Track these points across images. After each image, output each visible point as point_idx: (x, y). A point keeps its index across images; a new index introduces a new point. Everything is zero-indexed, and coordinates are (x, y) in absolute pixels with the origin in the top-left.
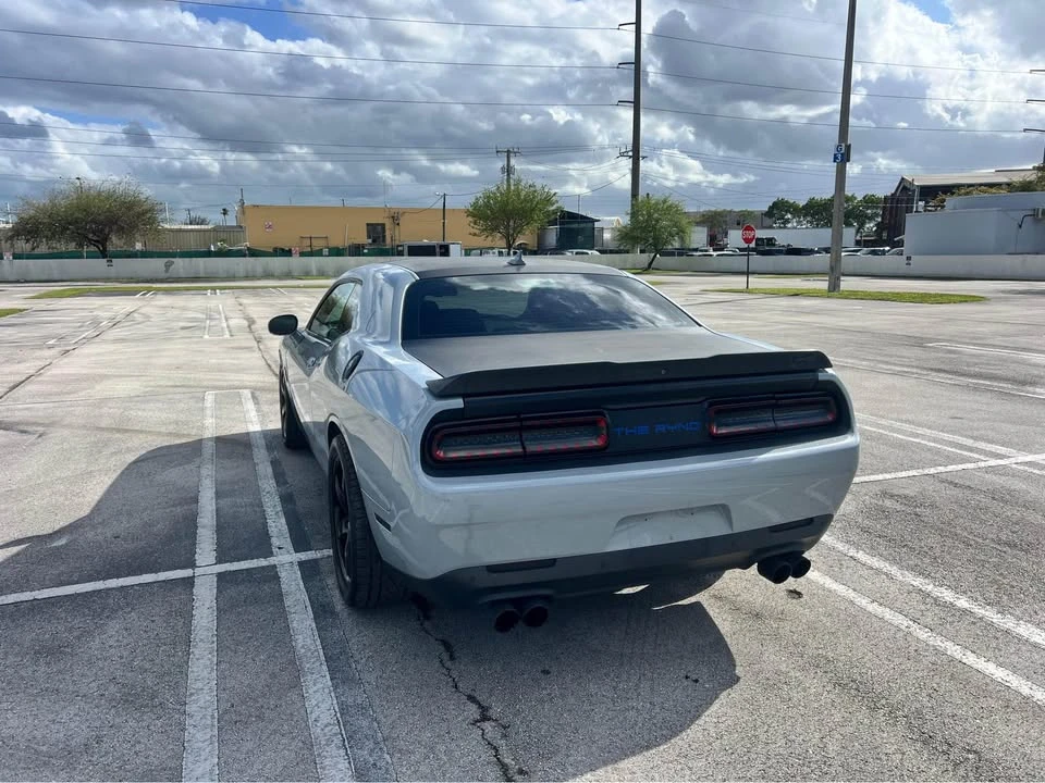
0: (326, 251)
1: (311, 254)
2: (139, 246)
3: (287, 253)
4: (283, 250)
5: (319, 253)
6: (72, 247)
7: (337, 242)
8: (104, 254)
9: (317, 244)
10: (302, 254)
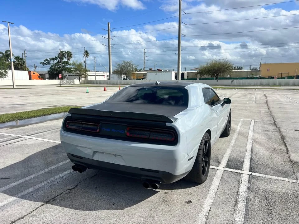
0: (286, 77)
1: (281, 78)
2: (228, 76)
3: (272, 78)
4: (271, 77)
5: (284, 78)
8: (217, 78)
10: (278, 79)
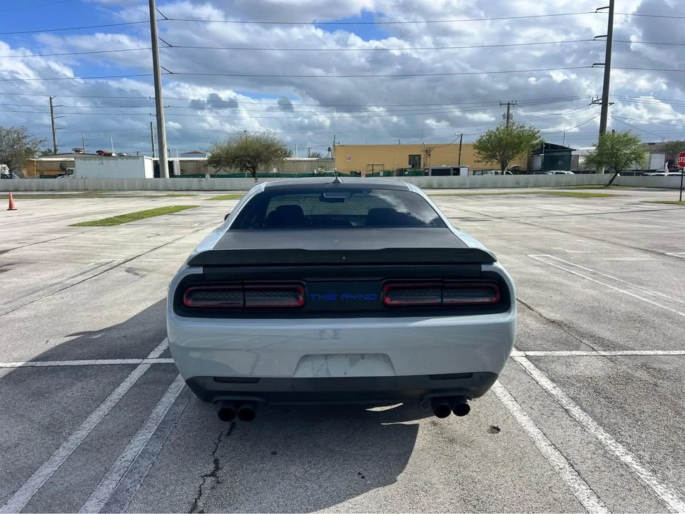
0: (381, 173)
1: (372, 175)
2: (275, 171)
3: (358, 175)
4: (356, 173)
5: (377, 175)
6: (237, 171)
7: (389, 168)
8: (254, 175)
9: (377, 169)
10: (367, 176)
